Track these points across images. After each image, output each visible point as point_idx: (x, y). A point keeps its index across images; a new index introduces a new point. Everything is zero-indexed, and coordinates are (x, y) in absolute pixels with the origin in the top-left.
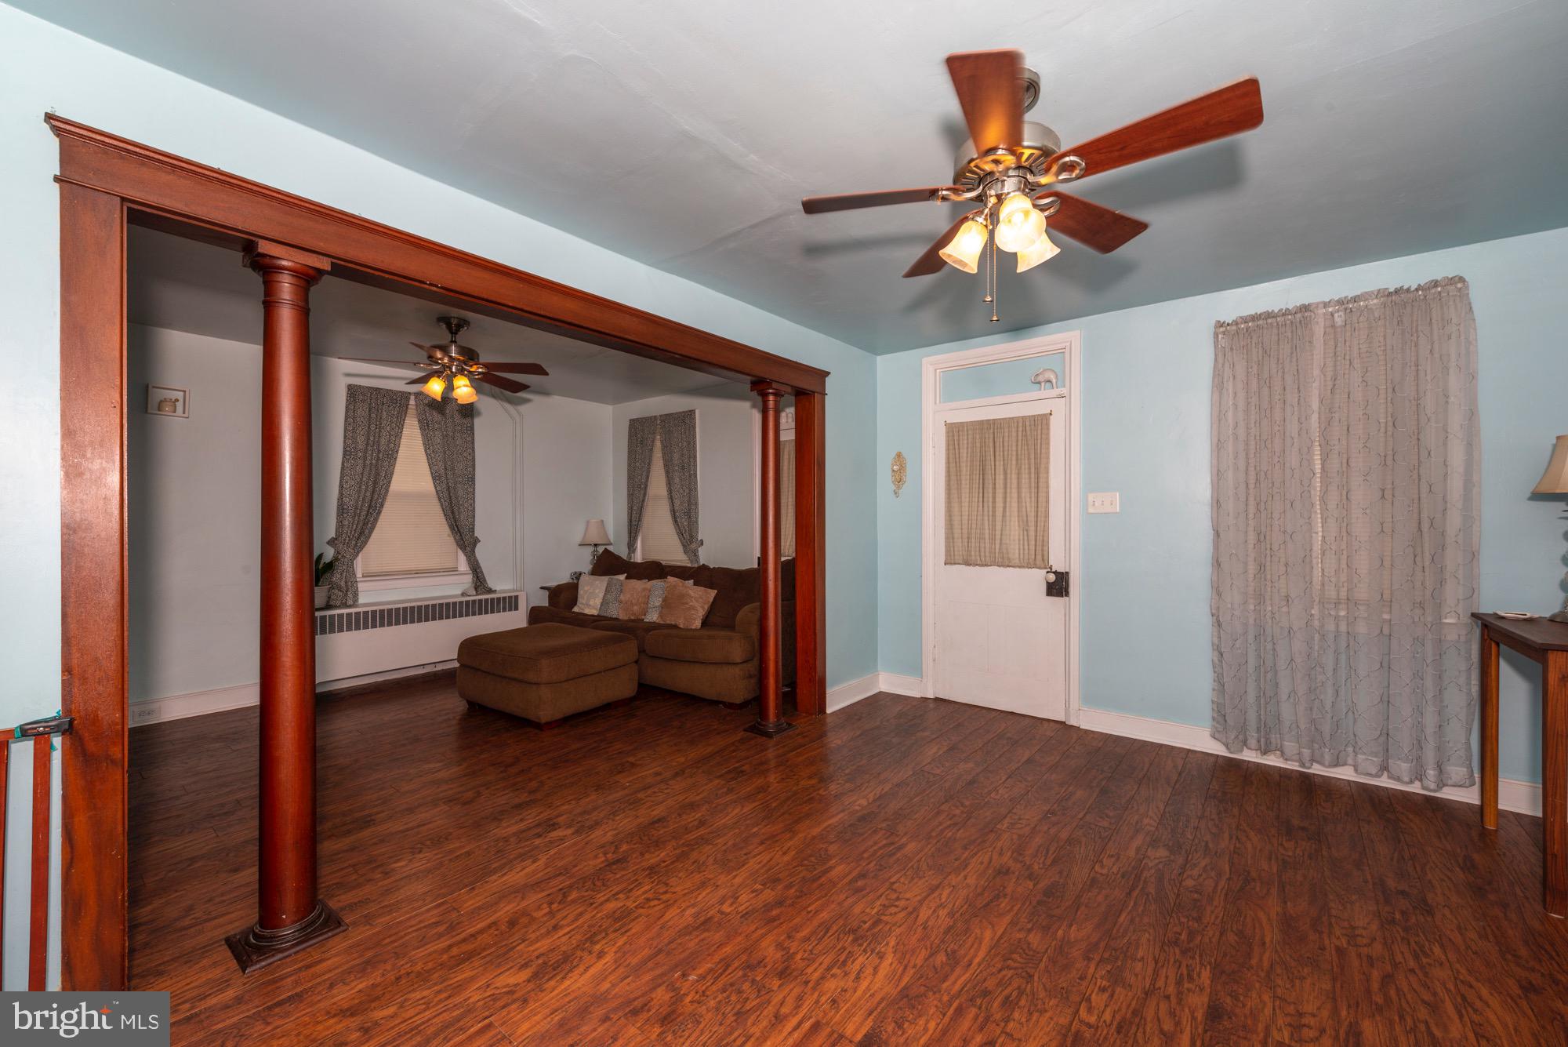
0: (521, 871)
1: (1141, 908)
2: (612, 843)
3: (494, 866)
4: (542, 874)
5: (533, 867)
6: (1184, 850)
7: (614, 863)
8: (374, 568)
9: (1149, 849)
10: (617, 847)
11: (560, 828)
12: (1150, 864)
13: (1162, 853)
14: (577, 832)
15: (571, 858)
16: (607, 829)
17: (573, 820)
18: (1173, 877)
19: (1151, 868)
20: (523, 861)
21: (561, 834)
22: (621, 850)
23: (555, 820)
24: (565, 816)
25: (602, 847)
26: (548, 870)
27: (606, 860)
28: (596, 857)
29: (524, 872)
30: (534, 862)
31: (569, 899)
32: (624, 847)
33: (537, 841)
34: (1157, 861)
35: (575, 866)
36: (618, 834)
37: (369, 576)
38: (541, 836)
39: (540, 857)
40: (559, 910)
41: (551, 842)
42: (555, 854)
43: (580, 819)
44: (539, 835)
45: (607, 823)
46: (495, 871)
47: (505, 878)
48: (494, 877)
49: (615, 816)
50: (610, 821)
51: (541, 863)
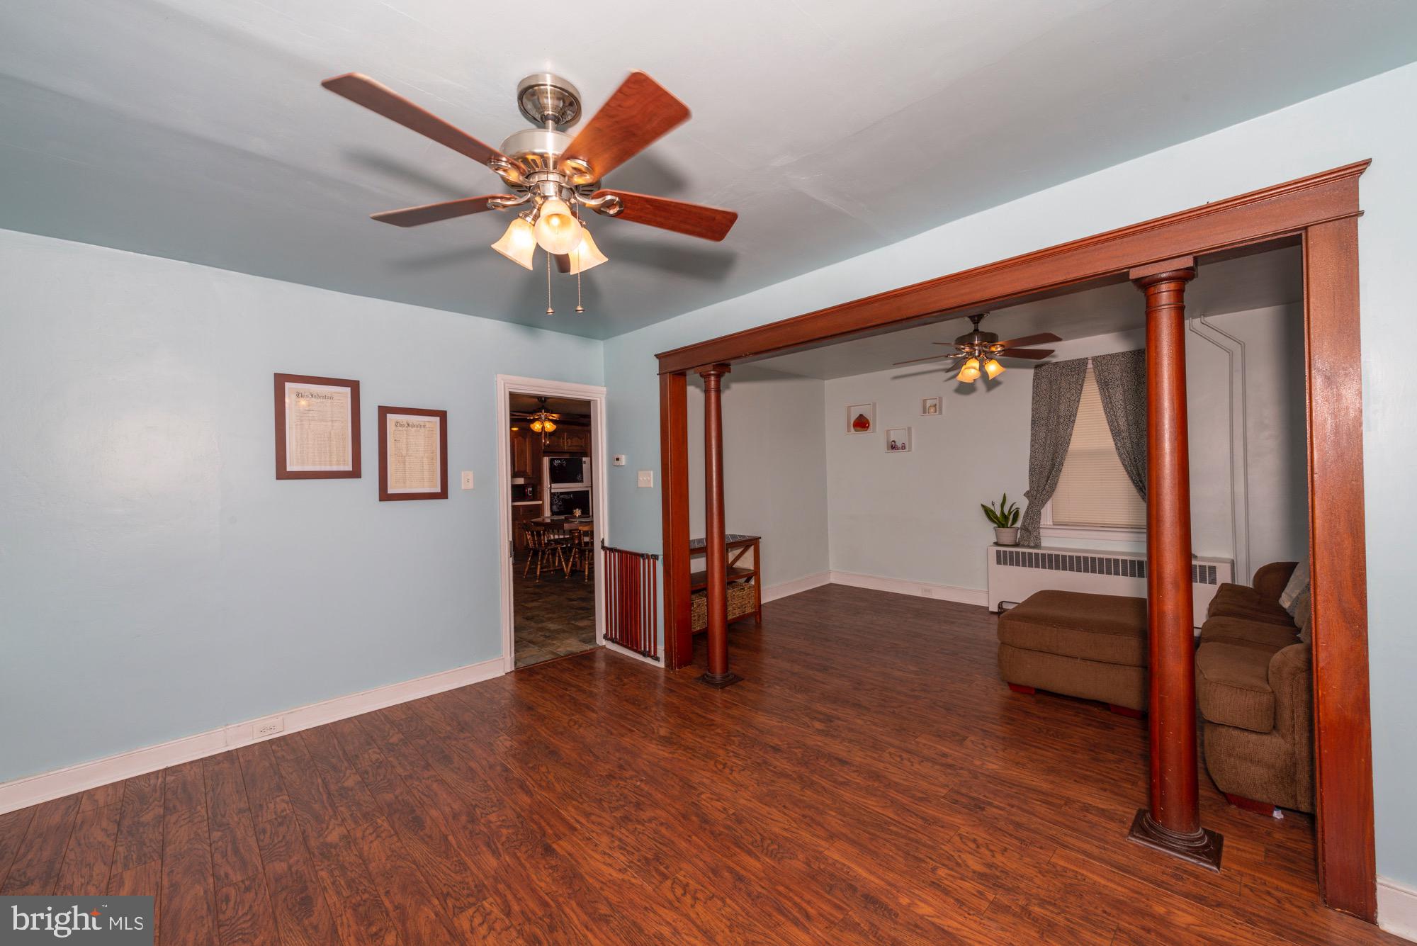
1: (313, 792)
6: (317, 854)
8: (1062, 518)
9: (345, 831)
12: (333, 821)
13: (333, 836)
18: (308, 824)
19: (330, 819)
34: (331, 827)
37: (1058, 524)
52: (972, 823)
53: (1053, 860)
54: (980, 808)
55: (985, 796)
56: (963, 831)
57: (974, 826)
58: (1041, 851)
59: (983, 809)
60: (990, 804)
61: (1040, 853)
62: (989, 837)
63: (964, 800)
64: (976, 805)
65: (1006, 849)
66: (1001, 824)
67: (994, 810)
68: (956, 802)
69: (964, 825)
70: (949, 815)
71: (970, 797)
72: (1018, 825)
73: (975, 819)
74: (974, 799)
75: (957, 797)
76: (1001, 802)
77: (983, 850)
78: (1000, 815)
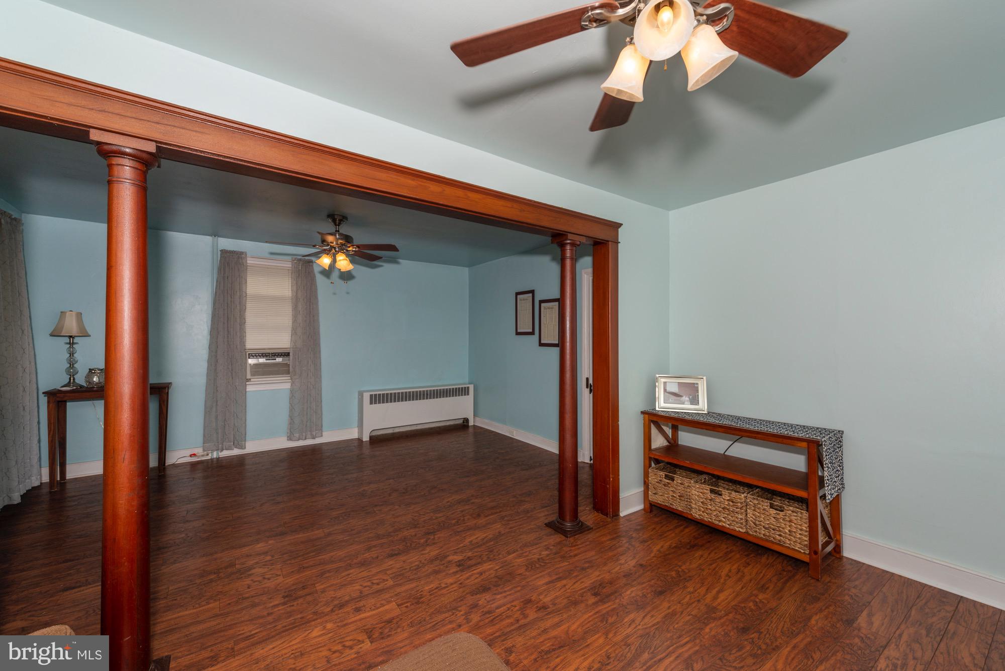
0: (478, 537)
2: (428, 545)
3: (492, 543)
4: (468, 534)
5: (472, 538)
7: (432, 533)
10: (427, 541)
11: (456, 562)
14: (446, 557)
15: (452, 540)
16: (427, 555)
17: (447, 567)
20: (477, 543)
21: (455, 557)
22: (424, 540)
23: (458, 569)
24: (451, 571)
25: (434, 543)
26: (464, 535)
27: (435, 535)
28: (439, 538)
29: (477, 536)
30: (471, 541)
31: (456, 520)
32: (422, 541)
33: (470, 554)
35: (451, 535)
36: (422, 551)
38: (468, 558)
39: (468, 544)
40: (460, 517)
41: (462, 552)
42: (460, 544)
43: (442, 567)
44: (469, 558)
45: (425, 560)
46: (490, 540)
47: (485, 535)
48: (491, 536)
49: (418, 565)
50: (422, 562)
51: (468, 540)
52: (281, 585)
53: (218, 602)
54: (287, 596)
55: (293, 606)
56: (280, 579)
57: (278, 585)
58: (229, 602)
59: (284, 597)
60: (284, 604)
61: (228, 601)
62: (263, 586)
63: (301, 593)
64: (292, 596)
65: (249, 588)
66: (264, 598)
67: (277, 602)
68: (304, 588)
69: (283, 581)
70: (297, 579)
71: (301, 597)
72: (254, 605)
73: (282, 588)
74: (296, 599)
75: (306, 591)
76: (279, 610)
77: (260, 579)
78: (271, 602)
